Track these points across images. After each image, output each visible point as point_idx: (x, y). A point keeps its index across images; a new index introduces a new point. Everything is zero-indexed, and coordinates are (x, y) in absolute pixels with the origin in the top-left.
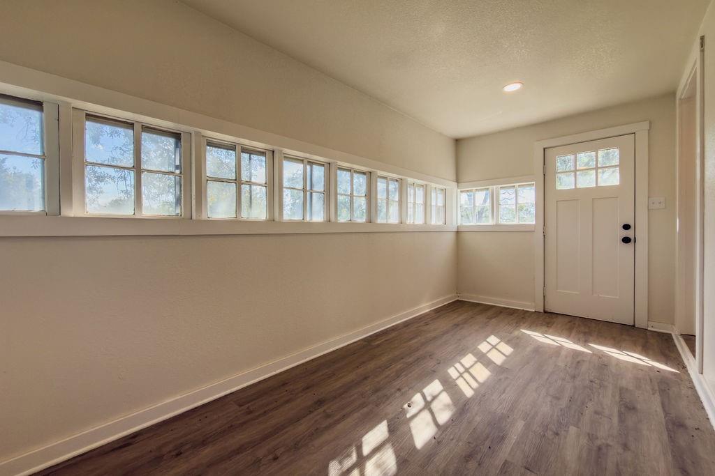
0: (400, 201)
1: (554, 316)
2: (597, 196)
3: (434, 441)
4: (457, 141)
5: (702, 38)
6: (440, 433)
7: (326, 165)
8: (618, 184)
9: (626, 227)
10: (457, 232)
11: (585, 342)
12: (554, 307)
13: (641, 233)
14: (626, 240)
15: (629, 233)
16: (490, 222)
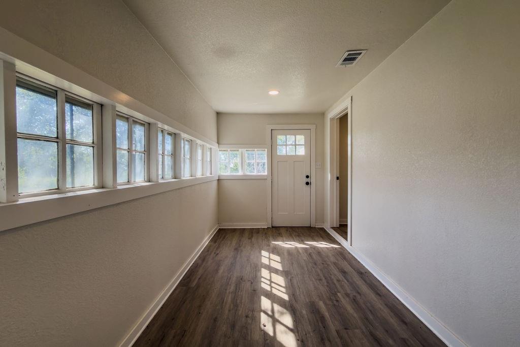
0: (191, 158)
1: (278, 228)
2: (295, 159)
3: (299, 342)
4: (218, 114)
5: (352, 97)
6: (297, 334)
7: (146, 125)
8: (304, 154)
9: (307, 177)
10: (218, 180)
11: (302, 242)
12: (276, 224)
13: (313, 180)
14: (307, 183)
15: (308, 180)
16: (240, 173)
